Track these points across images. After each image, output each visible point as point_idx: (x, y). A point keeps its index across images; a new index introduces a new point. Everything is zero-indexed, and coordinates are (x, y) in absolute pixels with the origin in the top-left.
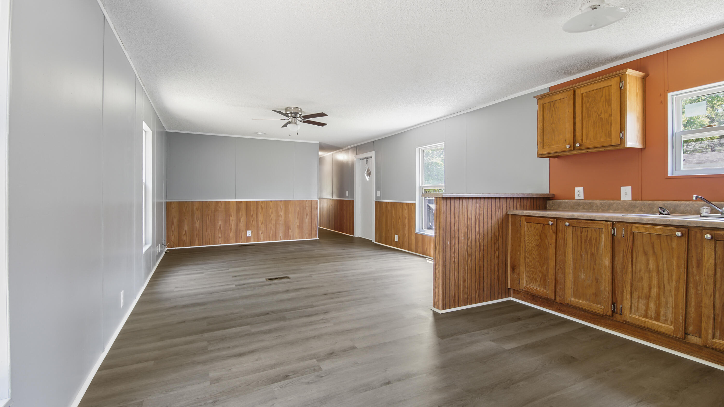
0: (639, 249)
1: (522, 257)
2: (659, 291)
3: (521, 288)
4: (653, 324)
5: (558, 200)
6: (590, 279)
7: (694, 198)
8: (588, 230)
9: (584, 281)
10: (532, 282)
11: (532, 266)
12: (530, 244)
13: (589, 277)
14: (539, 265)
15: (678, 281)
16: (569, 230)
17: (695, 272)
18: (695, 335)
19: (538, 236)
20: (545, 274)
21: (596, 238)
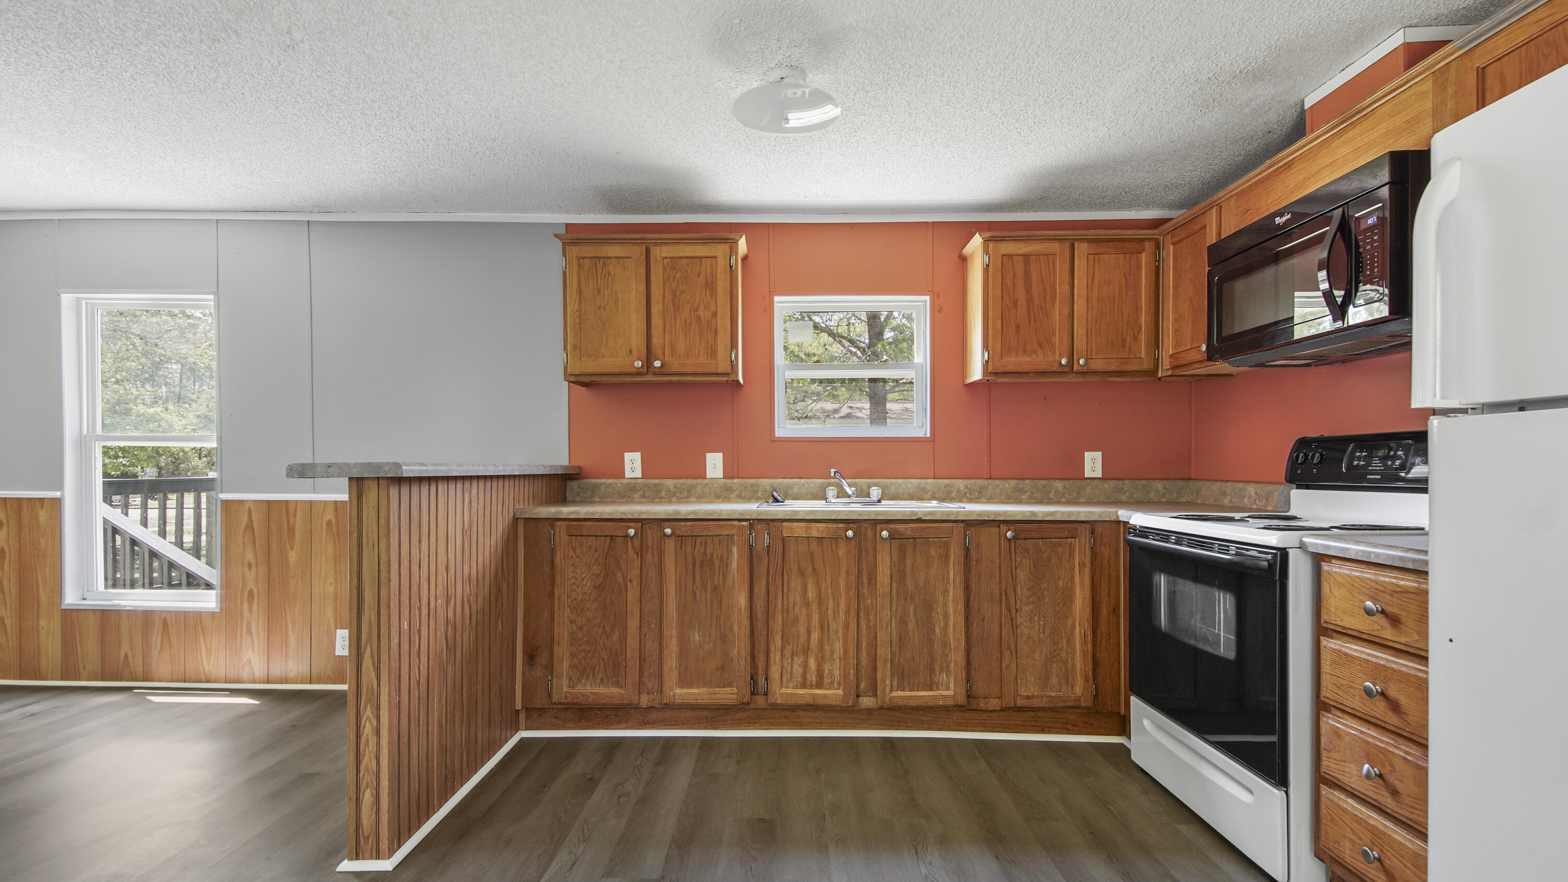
0: (792, 566)
1: (559, 622)
2: (822, 635)
3: (555, 700)
4: (815, 695)
5: (590, 480)
6: (711, 639)
7: (832, 474)
8: (706, 541)
9: (700, 646)
10: (583, 678)
11: (585, 640)
12: (578, 587)
13: (709, 636)
14: (602, 633)
15: (847, 612)
16: (670, 545)
17: (866, 593)
18: (867, 694)
19: (599, 565)
20: (616, 651)
21: (722, 557)
